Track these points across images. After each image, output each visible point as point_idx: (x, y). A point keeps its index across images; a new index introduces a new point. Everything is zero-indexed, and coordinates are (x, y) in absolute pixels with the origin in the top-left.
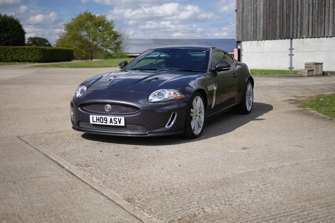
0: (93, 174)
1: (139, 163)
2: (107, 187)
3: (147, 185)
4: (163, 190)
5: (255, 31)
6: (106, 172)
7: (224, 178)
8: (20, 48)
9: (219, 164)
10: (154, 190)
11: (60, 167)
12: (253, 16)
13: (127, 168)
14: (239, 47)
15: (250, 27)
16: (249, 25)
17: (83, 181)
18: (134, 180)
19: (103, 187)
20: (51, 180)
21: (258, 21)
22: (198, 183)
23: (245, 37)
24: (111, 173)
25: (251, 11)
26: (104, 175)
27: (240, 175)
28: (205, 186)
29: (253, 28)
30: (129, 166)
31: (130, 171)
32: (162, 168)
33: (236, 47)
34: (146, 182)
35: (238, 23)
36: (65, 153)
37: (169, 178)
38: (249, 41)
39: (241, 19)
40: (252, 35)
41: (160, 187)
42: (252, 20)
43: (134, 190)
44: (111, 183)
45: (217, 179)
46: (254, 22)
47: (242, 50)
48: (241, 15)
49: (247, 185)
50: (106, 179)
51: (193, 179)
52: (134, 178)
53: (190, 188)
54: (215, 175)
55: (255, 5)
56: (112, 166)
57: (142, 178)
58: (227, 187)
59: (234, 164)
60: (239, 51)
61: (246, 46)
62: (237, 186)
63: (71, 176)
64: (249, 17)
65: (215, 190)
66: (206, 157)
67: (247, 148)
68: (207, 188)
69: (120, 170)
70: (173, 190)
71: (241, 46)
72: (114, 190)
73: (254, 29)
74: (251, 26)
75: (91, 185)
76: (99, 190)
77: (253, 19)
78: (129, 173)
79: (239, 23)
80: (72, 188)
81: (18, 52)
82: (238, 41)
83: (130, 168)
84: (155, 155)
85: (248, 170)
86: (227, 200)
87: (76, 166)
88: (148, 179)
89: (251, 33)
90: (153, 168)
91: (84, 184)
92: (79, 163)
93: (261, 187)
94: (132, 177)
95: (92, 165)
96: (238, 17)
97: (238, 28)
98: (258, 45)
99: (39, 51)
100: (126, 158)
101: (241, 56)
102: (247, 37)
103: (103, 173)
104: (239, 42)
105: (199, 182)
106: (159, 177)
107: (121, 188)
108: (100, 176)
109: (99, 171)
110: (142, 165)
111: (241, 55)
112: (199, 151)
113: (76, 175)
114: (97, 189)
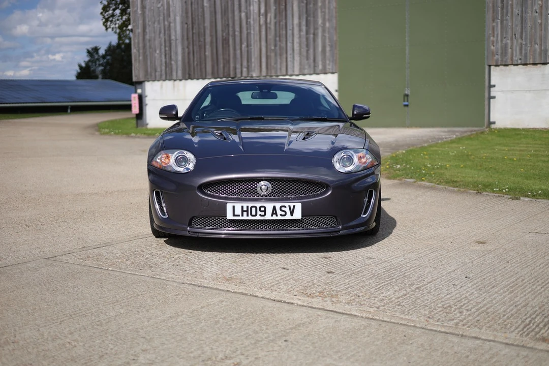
5: (168, 65)
12: (163, 39)
14: (139, 91)
15: (159, 57)
16: (156, 55)
21: (173, 49)
23: (151, 75)
25: (160, 32)
29: (164, 60)
33: (134, 91)
35: (135, 51)
38: (158, 81)
39: (141, 45)
40: (163, 72)
42: (163, 47)
46: (165, 51)
47: (146, 96)
48: (141, 38)
55: (166, 23)
60: (141, 98)
61: (153, 90)
64: (156, 41)
71: (143, 90)
73: (166, 62)
74: (161, 56)
77: (164, 45)
79: (138, 51)
89: (161, 68)
96: (136, 41)
97: (136, 59)
98: (174, 87)
101: (144, 107)
102: (153, 74)
104: (139, 83)
111: (144, 104)
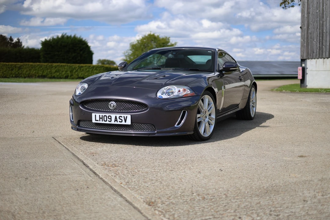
0: (118, 174)
1: (173, 166)
2: (129, 188)
3: (176, 188)
4: (195, 194)
5: (321, 49)
6: (133, 173)
7: (273, 185)
8: (86, 66)
9: (269, 171)
10: (184, 194)
11: (84, 166)
12: (319, 32)
13: (158, 170)
14: (303, 65)
15: (315, 44)
16: (314, 42)
17: (104, 181)
18: (162, 182)
19: (125, 188)
20: (68, 178)
21: (324, 38)
22: (239, 189)
23: (310, 55)
24: (138, 174)
25: (317, 28)
26: (129, 176)
27: (293, 183)
28: (248, 193)
29: (318, 45)
30: (161, 168)
31: (161, 173)
32: (199, 172)
33: (300, 65)
34: (176, 185)
35: (302, 40)
36: (95, 153)
37: (206, 183)
38: (315, 59)
39: (306, 37)
40: (318, 53)
41: (192, 191)
42: (318, 37)
43: (160, 193)
44: (135, 185)
45: (264, 186)
46: (320, 39)
47: (307, 68)
48: (306, 32)
49: (301, 195)
50: (130, 180)
51: (235, 184)
52: (163, 180)
53: (228, 193)
54: (263, 182)
55: (321, 22)
56: (142, 167)
57: (172, 181)
58: (275, 195)
59: (287, 171)
60: (304, 70)
61: (311, 64)
62: (288, 195)
63: (92, 175)
64: (315, 34)
65: (260, 198)
66: (255, 163)
67: (305, 157)
68: (250, 195)
69: (149, 171)
70: (206, 195)
71: (306, 65)
72: (136, 191)
73: (319, 47)
74: (317, 43)
75: (111, 185)
76: (119, 191)
77: (319, 36)
78: (159, 175)
79: (304, 41)
80: (88, 187)
81: (83, 70)
82: (302, 58)
83: (162, 170)
84: (195, 158)
85: (304, 178)
86: (273, 209)
87: (102, 165)
88: (180, 182)
89: (316, 50)
90: (188, 171)
91: (104, 184)
92: (106, 163)
93: (318, 197)
94: (161, 180)
95: (119, 165)
96: (303, 34)
97: (302, 46)
98: (324, 63)
99: (103, 69)
100: (160, 160)
101: (305, 75)
102: (312, 55)
103: (129, 173)
104: (303, 60)
105: (241, 188)
106: (193, 181)
107: (144, 190)
108: (125, 177)
109: (126, 172)
110: (177, 168)
111: (305, 73)
112: (247, 157)
113: (99, 174)
114: (117, 190)
